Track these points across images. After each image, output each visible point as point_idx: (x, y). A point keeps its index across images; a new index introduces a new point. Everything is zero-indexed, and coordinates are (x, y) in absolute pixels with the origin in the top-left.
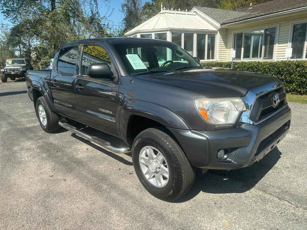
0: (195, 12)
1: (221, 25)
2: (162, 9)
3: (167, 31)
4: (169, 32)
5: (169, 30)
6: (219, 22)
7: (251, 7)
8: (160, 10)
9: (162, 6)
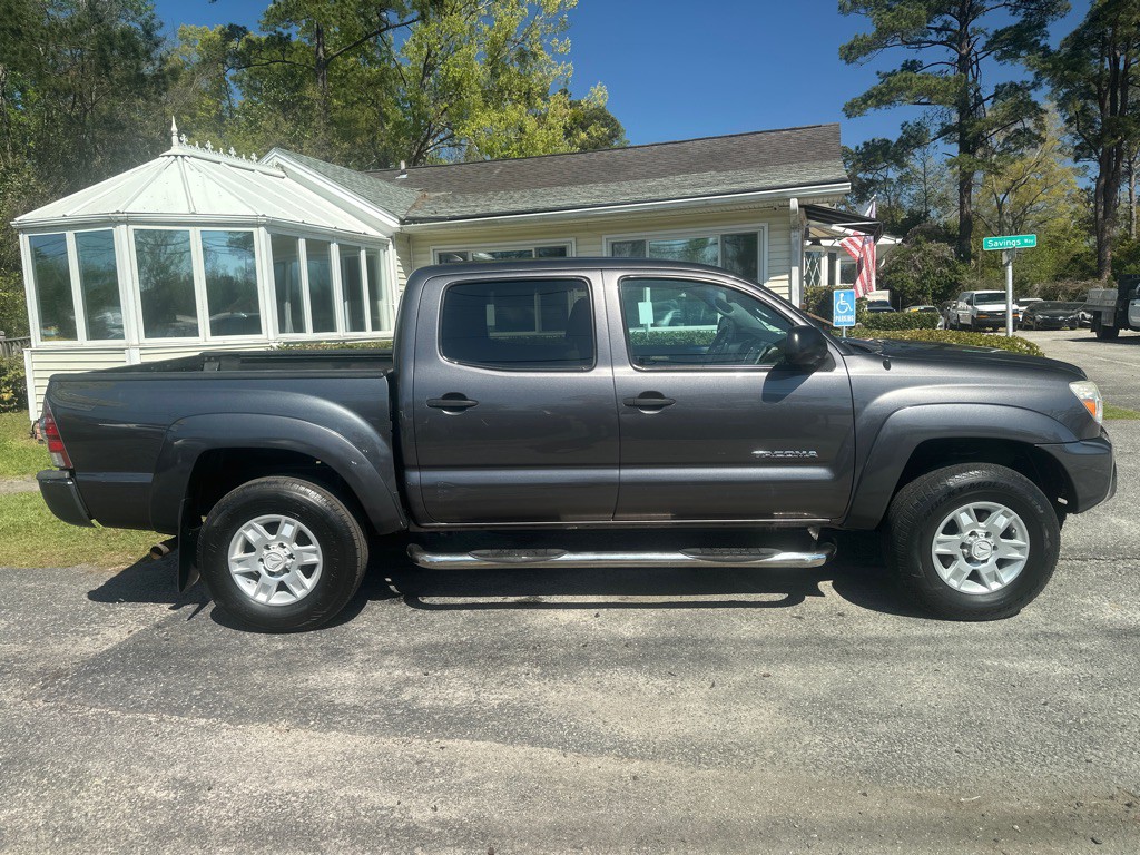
0: (278, 165)
1: (402, 222)
2: (175, 139)
3: (257, 225)
4: (262, 229)
5: (264, 225)
6: (393, 214)
7: (403, 172)
8: (169, 145)
9: (174, 128)
